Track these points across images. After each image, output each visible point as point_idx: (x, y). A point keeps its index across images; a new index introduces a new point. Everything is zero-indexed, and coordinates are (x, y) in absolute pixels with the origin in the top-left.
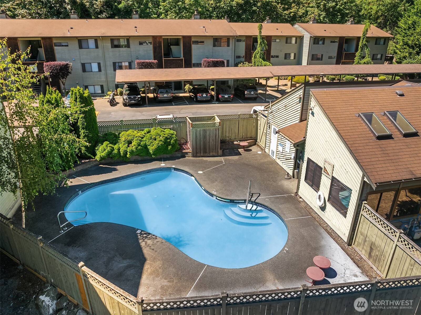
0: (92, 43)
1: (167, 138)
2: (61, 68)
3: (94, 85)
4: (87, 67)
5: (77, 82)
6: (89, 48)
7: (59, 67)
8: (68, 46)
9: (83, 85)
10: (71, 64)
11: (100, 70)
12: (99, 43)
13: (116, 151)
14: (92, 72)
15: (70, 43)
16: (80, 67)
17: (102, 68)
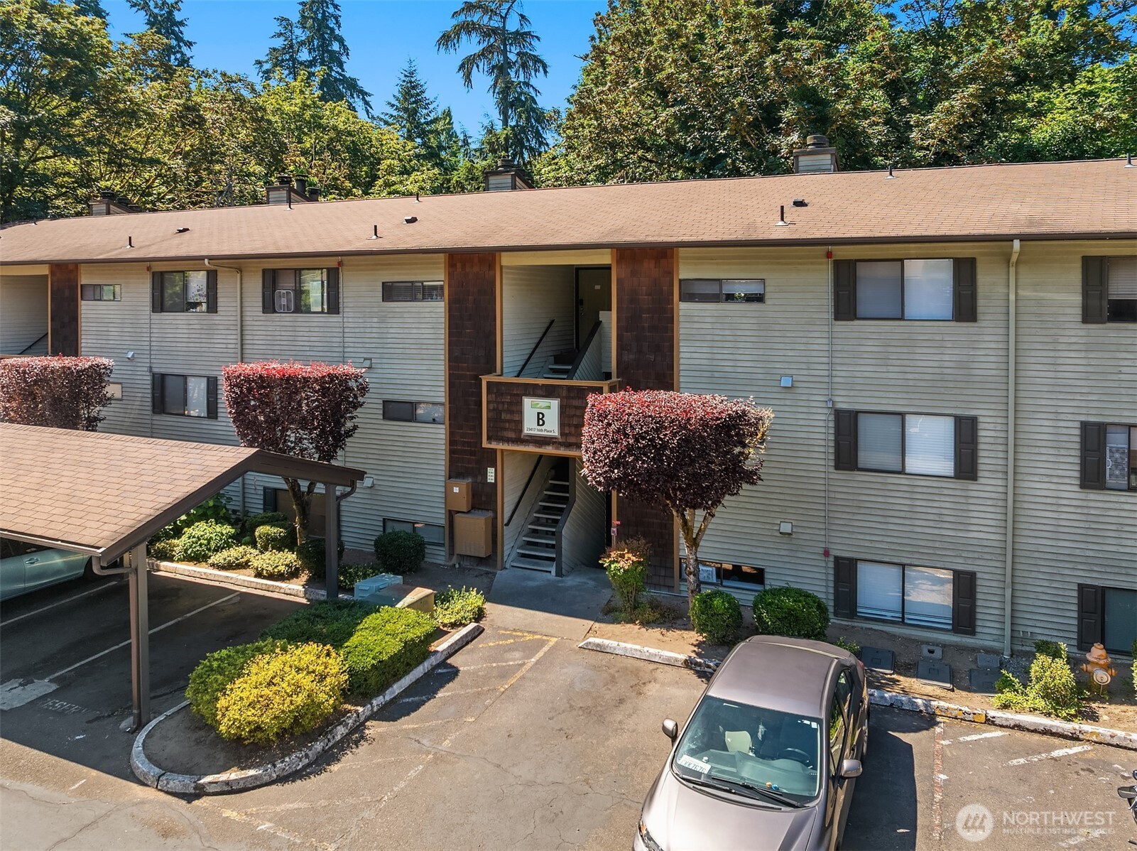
2: (686, 441)
3: (903, 566)
4: (872, 433)
5: (786, 528)
6: (902, 318)
7: (674, 435)
8: (759, 298)
9: (826, 553)
10: (768, 413)
11: (966, 466)
12: (989, 282)
14: (902, 472)
15: (777, 281)
16: (820, 432)
17: (987, 458)
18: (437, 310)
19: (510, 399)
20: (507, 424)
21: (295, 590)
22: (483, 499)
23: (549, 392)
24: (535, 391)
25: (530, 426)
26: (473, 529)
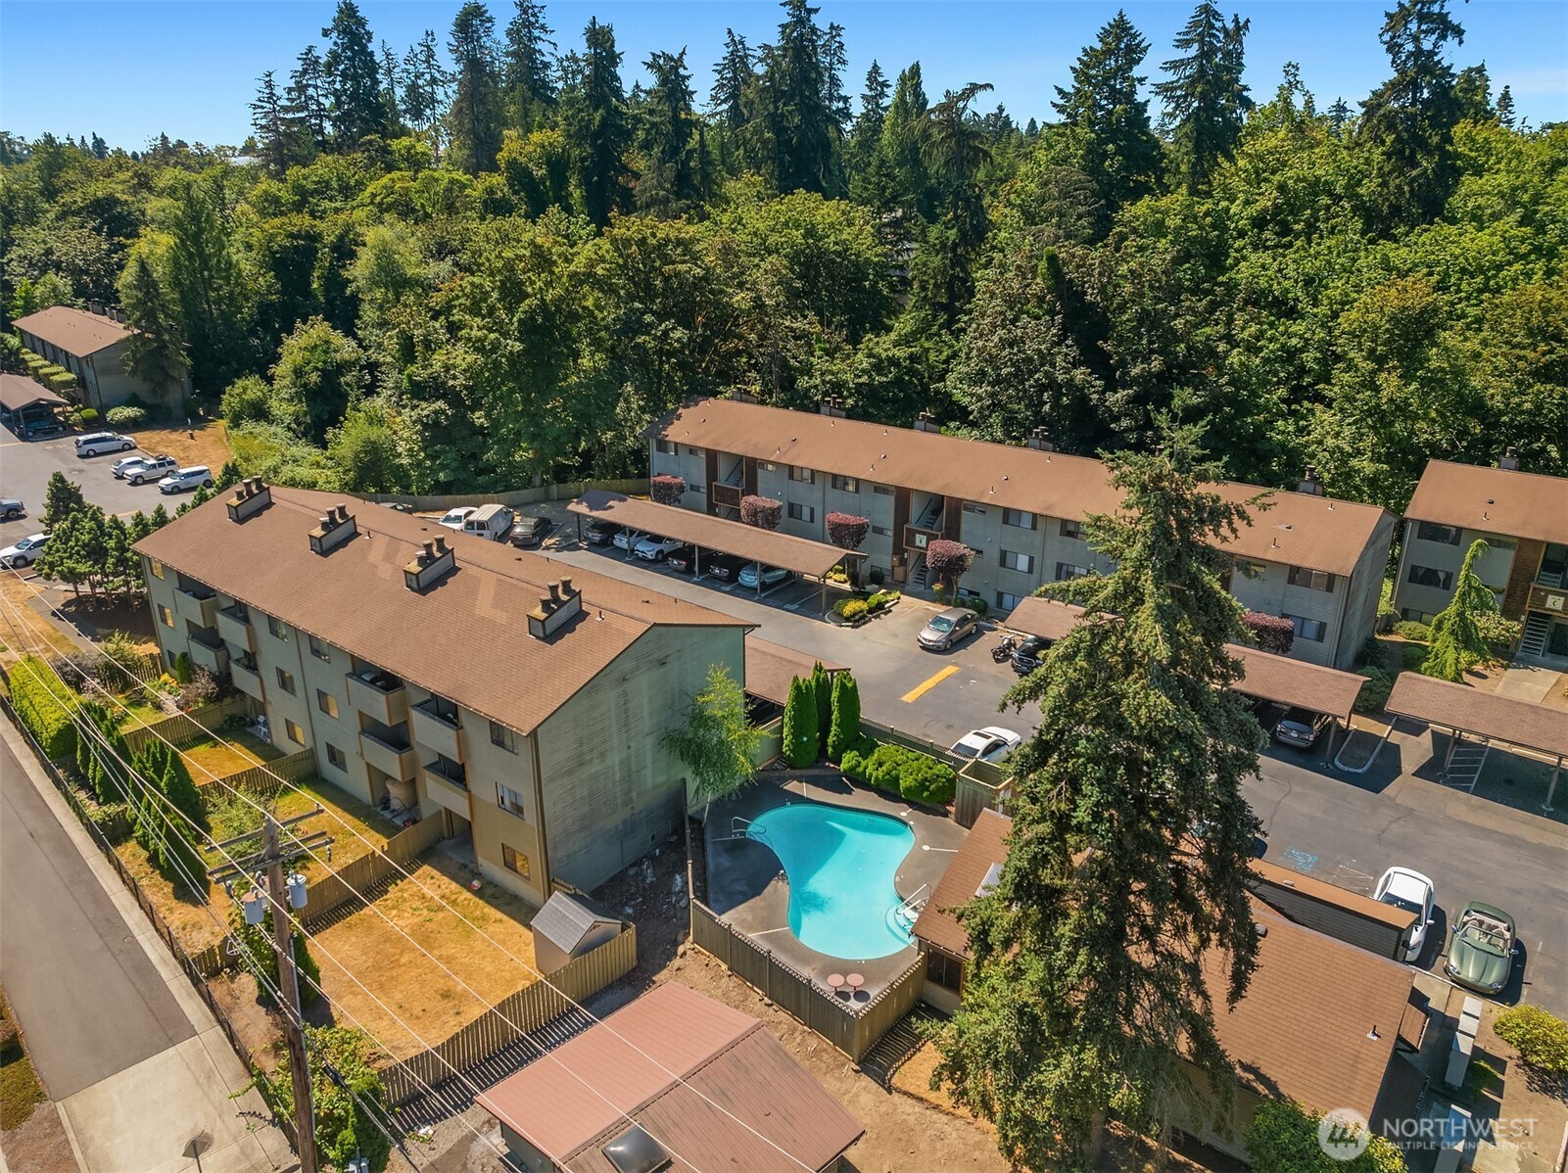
0: (1026, 523)
1: (926, 779)
3: (1014, 595)
4: (1009, 558)
5: (986, 582)
6: (1019, 528)
8: (985, 513)
9: (995, 589)
11: (1030, 570)
12: (1040, 523)
13: (860, 769)
14: (1016, 570)
16: (997, 556)
17: (1036, 568)
18: (893, 498)
19: (912, 533)
20: (911, 542)
21: (847, 587)
22: (903, 562)
23: (924, 533)
24: (920, 533)
25: (917, 543)
26: (899, 572)
